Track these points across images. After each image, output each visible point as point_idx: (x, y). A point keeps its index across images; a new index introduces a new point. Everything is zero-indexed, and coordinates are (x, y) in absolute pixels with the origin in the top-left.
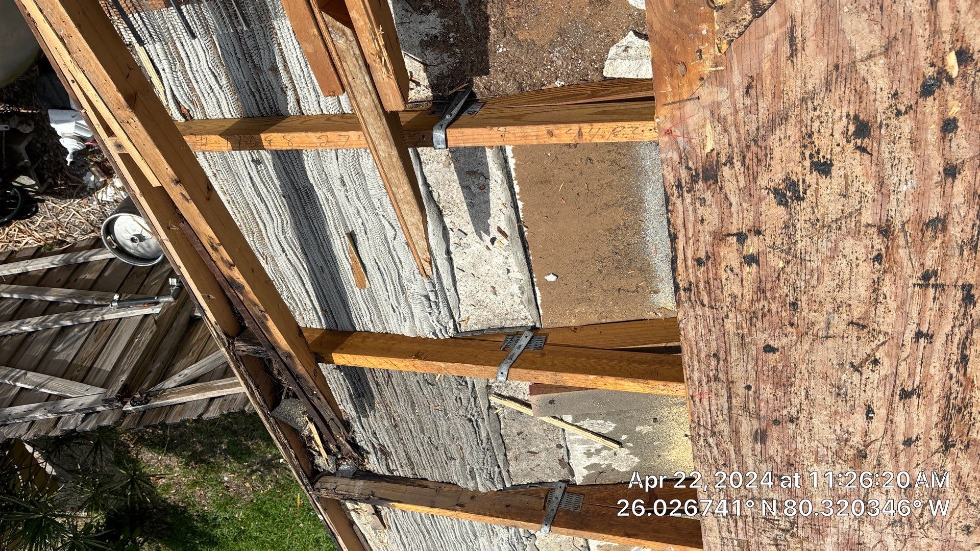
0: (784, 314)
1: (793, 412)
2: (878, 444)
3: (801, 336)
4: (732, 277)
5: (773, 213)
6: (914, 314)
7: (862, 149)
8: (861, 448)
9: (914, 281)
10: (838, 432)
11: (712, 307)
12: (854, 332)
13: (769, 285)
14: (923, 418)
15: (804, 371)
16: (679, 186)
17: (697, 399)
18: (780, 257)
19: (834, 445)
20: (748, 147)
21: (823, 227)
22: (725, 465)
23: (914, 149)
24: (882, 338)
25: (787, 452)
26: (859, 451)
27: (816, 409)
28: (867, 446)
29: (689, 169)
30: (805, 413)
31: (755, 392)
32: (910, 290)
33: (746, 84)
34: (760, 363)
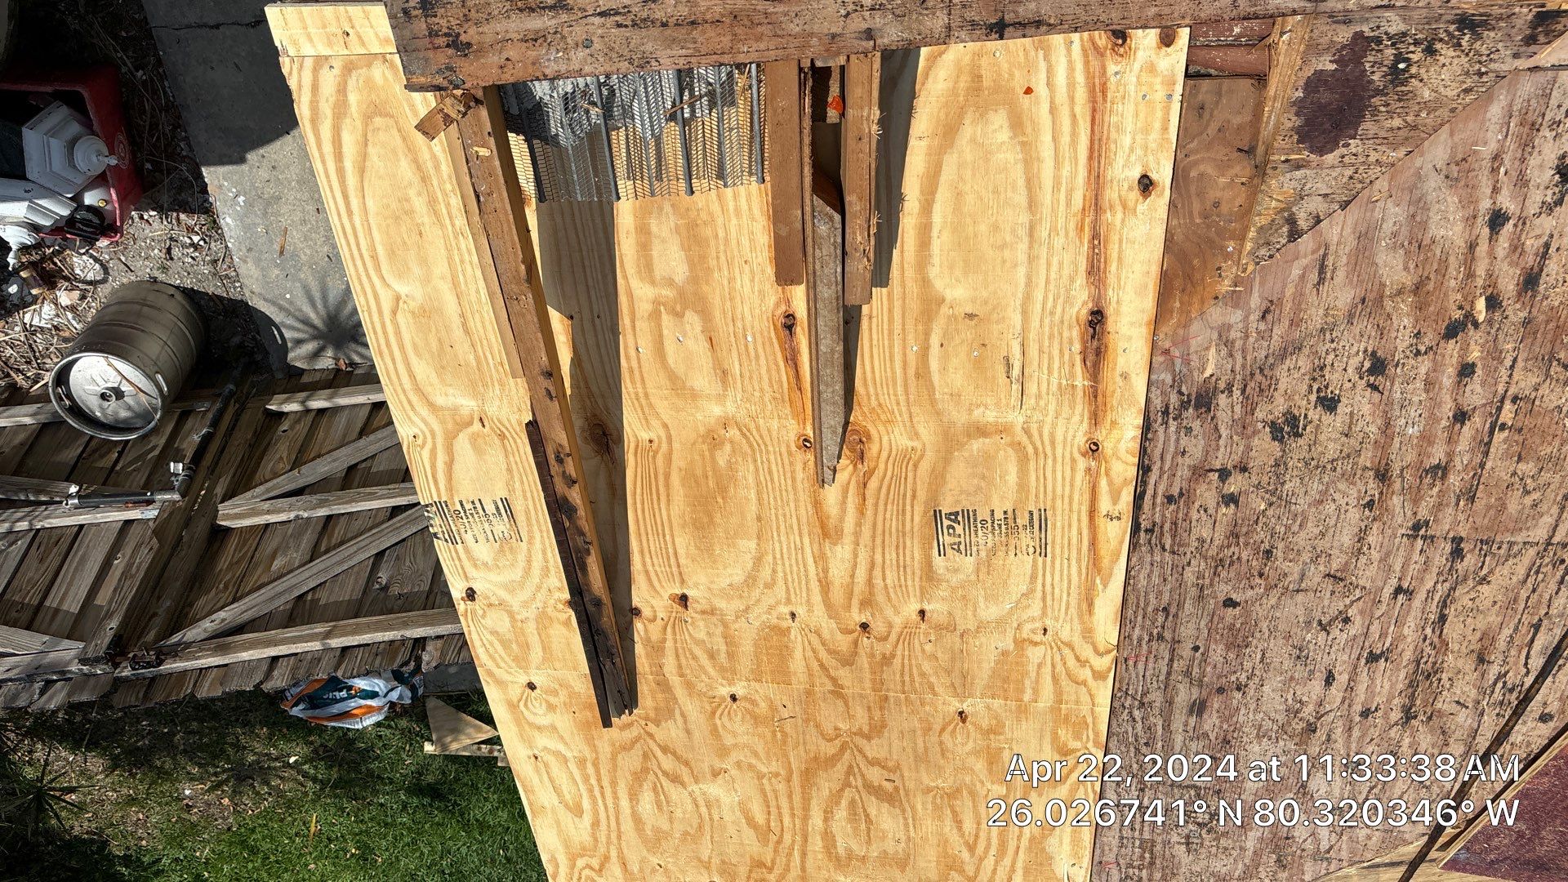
0: (1254, 563)
1: (1243, 678)
2: (1332, 714)
3: (1269, 588)
4: (1204, 517)
5: (1264, 447)
6: (1398, 567)
7: (1374, 387)
8: (1312, 720)
9: (1403, 531)
10: (1290, 701)
11: (1173, 553)
12: (1329, 585)
13: (1244, 530)
14: (1387, 685)
15: (1265, 630)
16: (1166, 413)
17: (1131, 663)
18: (1263, 498)
19: (1281, 718)
20: (1252, 375)
21: (1317, 467)
22: (1147, 744)
23: (1427, 391)
24: (1358, 593)
25: (1225, 726)
26: (1309, 724)
27: (1270, 674)
28: (1319, 719)
29: (1180, 393)
30: (1256, 680)
31: (1203, 654)
32: (1397, 540)
33: (1263, 308)
34: (1216, 619)
